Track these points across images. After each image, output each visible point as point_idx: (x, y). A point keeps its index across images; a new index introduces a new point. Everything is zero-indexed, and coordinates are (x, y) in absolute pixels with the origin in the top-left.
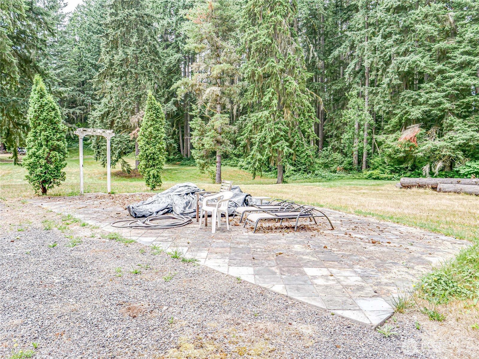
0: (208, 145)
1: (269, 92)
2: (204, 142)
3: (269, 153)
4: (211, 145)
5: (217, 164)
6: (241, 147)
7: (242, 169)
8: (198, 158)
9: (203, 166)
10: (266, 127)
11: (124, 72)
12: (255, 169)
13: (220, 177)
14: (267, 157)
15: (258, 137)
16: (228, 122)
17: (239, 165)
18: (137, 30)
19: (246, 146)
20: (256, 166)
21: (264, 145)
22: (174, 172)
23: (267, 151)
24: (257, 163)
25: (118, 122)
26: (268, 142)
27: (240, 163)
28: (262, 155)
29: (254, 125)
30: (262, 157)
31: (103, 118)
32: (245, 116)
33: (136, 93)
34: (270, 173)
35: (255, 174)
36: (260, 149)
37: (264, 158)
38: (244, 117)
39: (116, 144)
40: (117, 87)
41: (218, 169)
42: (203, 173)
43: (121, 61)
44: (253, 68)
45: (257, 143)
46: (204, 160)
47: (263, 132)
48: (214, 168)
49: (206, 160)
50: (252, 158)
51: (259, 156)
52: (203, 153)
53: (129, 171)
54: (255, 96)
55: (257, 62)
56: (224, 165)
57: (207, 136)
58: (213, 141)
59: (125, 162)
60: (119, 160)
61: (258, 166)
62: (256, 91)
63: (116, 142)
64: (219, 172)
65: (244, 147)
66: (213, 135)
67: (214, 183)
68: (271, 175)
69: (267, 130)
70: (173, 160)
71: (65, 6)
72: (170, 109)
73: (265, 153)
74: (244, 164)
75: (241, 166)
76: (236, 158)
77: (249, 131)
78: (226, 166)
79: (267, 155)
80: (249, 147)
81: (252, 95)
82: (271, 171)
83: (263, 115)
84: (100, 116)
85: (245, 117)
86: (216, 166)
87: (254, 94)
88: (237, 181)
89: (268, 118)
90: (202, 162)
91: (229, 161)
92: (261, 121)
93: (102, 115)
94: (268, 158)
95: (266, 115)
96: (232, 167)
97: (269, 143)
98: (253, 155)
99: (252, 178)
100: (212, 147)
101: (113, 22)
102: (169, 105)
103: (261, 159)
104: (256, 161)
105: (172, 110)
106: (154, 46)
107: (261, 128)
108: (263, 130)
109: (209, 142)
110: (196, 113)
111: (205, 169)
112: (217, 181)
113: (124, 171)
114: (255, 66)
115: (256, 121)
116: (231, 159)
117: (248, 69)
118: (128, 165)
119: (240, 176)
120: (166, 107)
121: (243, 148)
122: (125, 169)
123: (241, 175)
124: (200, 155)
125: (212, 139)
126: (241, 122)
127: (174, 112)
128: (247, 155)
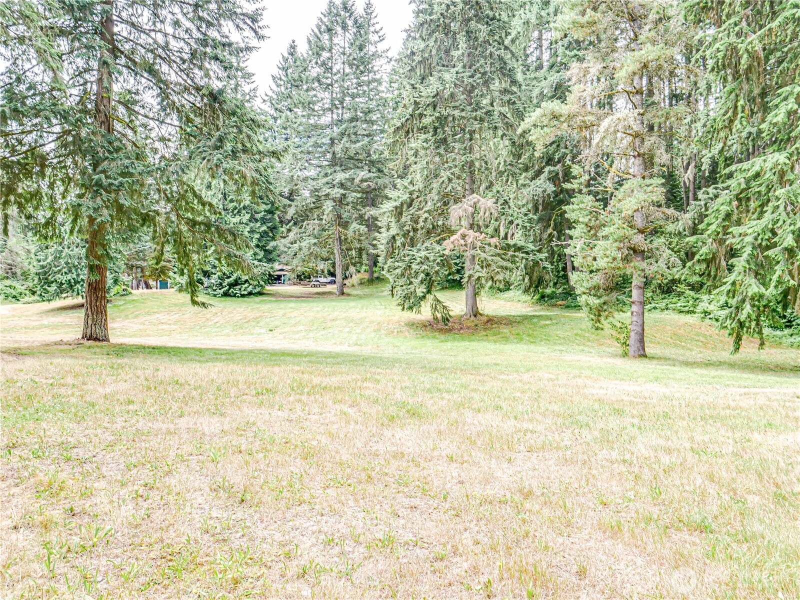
0: (606, 260)
1: (786, 99)
2: (598, 252)
3: (787, 278)
4: (614, 259)
5: (635, 308)
6: (699, 261)
7: (707, 321)
8: (584, 293)
9: (598, 313)
10: (778, 199)
11: (437, 118)
12: (741, 325)
13: (642, 341)
14: (780, 290)
15: (750, 231)
16: (662, 199)
17: (699, 309)
18: (467, 32)
19: (714, 258)
20: (743, 316)
21: (770, 253)
22: (543, 322)
23: (778, 273)
24: (747, 309)
25: (426, 219)
26: (785, 245)
27: (701, 304)
28: (764, 284)
29: (739, 200)
30: (763, 290)
31: (401, 214)
32: (716, 188)
33: (463, 158)
34: (787, 331)
35: (739, 339)
36: (757, 265)
37: (771, 292)
38: (711, 190)
39: (418, 264)
40: (426, 149)
41: (635, 319)
42: (597, 329)
43: (434, 97)
44: (733, 39)
45: (748, 250)
46: (599, 297)
47: (768, 216)
48: (625, 317)
49: (605, 298)
50: (732, 293)
51: (754, 288)
52: (598, 279)
53: (446, 320)
54: (740, 115)
55: (744, 23)
56: (662, 310)
57: (606, 237)
58: (619, 249)
59: (438, 300)
60: (427, 296)
61: (749, 316)
62: (741, 102)
63: (419, 260)
64: (639, 329)
65: (710, 261)
66: (621, 233)
67: (625, 355)
68: (792, 339)
69: (782, 208)
70: (552, 296)
71: (381, 41)
72: (541, 190)
73: (775, 278)
74: (711, 308)
75: (706, 313)
76: (692, 293)
77: (722, 216)
78: (666, 312)
79: (779, 282)
80: (723, 263)
81: (730, 114)
82: (790, 327)
83: (769, 165)
84: (393, 211)
85: (714, 191)
86: (632, 313)
87: (735, 113)
88: (691, 350)
89: (782, 174)
90: (595, 302)
91: (675, 300)
92: (761, 185)
93: (396, 208)
94: (786, 293)
95: (777, 164)
96: (682, 316)
97: (786, 249)
98: (734, 284)
99: (732, 348)
100: (615, 263)
101: (422, 25)
102: (541, 181)
103: (761, 296)
104: (743, 301)
105: (545, 191)
106: (501, 58)
107: (762, 206)
108: (769, 208)
109: (608, 253)
110: (581, 184)
111: (602, 319)
112: (631, 350)
113: (436, 319)
114: (738, 35)
115: (743, 186)
116: (680, 294)
117: (717, 45)
118: (444, 307)
119: (702, 339)
120: (533, 186)
121: (704, 266)
122: (439, 316)
123: (705, 336)
124: (589, 285)
125: (617, 244)
126: (702, 203)
127: (549, 195)
128: (718, 284)
